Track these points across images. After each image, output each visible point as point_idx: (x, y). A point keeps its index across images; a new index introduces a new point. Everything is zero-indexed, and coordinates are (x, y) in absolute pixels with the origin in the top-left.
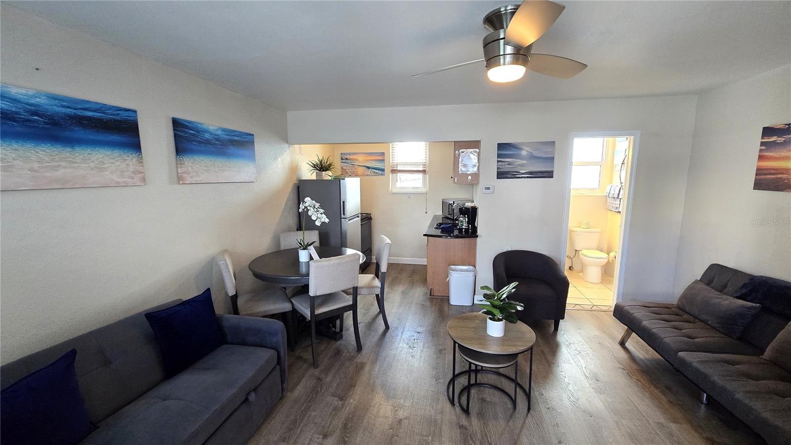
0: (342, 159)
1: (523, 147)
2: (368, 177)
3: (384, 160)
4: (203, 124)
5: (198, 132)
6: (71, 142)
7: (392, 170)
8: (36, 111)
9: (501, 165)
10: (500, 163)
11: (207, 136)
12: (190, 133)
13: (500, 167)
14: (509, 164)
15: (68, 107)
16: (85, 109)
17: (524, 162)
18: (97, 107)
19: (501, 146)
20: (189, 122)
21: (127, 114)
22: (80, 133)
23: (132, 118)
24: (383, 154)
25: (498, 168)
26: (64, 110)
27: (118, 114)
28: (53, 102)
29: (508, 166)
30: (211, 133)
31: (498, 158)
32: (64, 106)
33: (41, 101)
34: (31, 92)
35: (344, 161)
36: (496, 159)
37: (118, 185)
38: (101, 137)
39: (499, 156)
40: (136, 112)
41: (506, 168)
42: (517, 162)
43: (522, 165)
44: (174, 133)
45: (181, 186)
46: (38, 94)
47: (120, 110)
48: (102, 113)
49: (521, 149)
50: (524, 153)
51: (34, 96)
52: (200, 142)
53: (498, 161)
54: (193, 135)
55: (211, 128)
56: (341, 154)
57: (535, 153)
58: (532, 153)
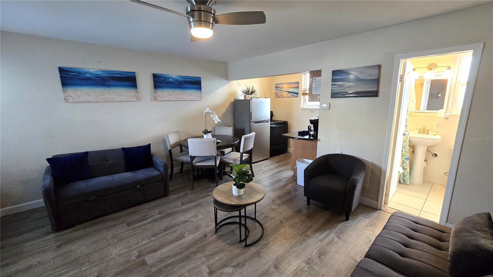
0: (276, 87)
1: (351, 73)
2: (289, 98)
3: (298, 87)
4: (168, 75)
5: (166, 78)
6: (109, 86)
7: (303, 93)
8: (98, 76)
9: (334, 88)
10: (334, 86)
11: (171, 80)
12: (161, 79)
13: (333, 89)
14: (340, 87)
15: (108, 74)
16: (114, 74)
17: (351, 84)
18: (119, 73)
19: (334, 73)
20: (160, 74)
21: (131, 74)
22: (112, 82)
23: (133, 76)
24: (298, 83)
25: (332, 90)
26: (107, 75)
27: (127, 74)
28: (103, 73)
29: (339, 88)
30: (173, 79)
31: (332, 82)
32: (107, 74)
33: (99, 73)
34: (96, 70)
35: (277, 88)
36: (331, 83)
37: (127, 101)
38: (120, 83)
39: (333, 80)
40: (135, 73)
41: (338, 90)
42: (346, 84)
43: (350, 87)
44: (154, 80)
45: (155, 102)
46: (99, 70)
47: (128, 73)
48: (121, 74)
49: (350, 74)
50: (352, 77)
51: (97, 72)
52: (166, 83)
53: (332, 85)
54: (163, 80)
55: (173, 76)
56: (276, 84)
57: (361, 76)
58: (358, 76)
